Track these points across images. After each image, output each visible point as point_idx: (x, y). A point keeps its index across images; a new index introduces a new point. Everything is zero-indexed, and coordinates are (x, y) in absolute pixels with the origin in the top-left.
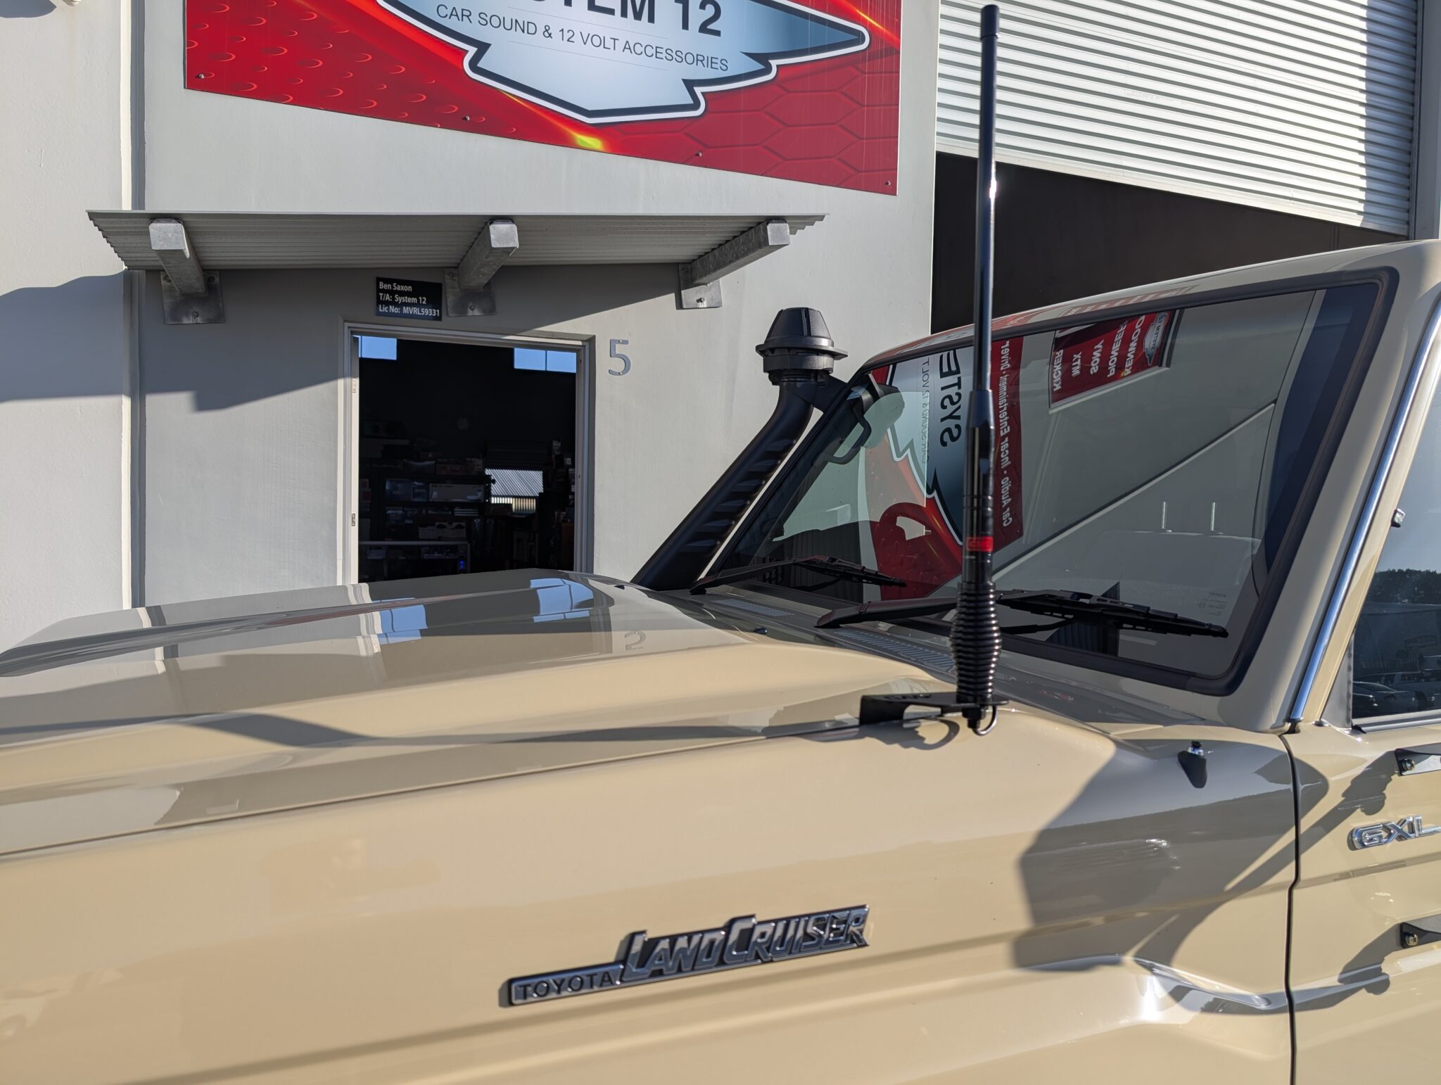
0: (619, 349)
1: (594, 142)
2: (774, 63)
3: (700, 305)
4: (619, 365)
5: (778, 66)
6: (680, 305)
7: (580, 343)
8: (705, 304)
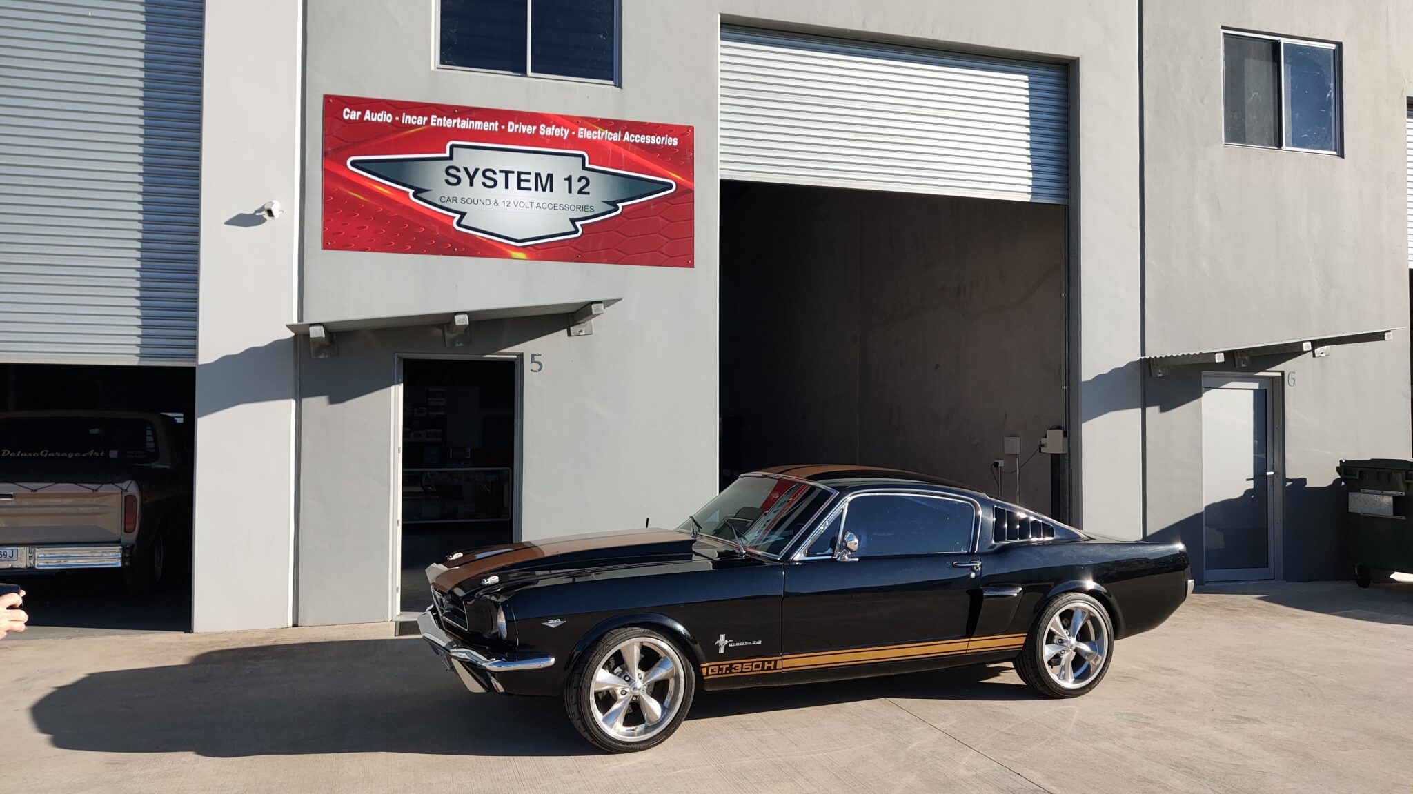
0: (536, 359)
1: (522, 255)
2: (620, 205)
3: (581, 334)
4: (536, 367)
5: (623, 207)
6: (569, 334)
7: (516, 357)
8: (583, 333)
